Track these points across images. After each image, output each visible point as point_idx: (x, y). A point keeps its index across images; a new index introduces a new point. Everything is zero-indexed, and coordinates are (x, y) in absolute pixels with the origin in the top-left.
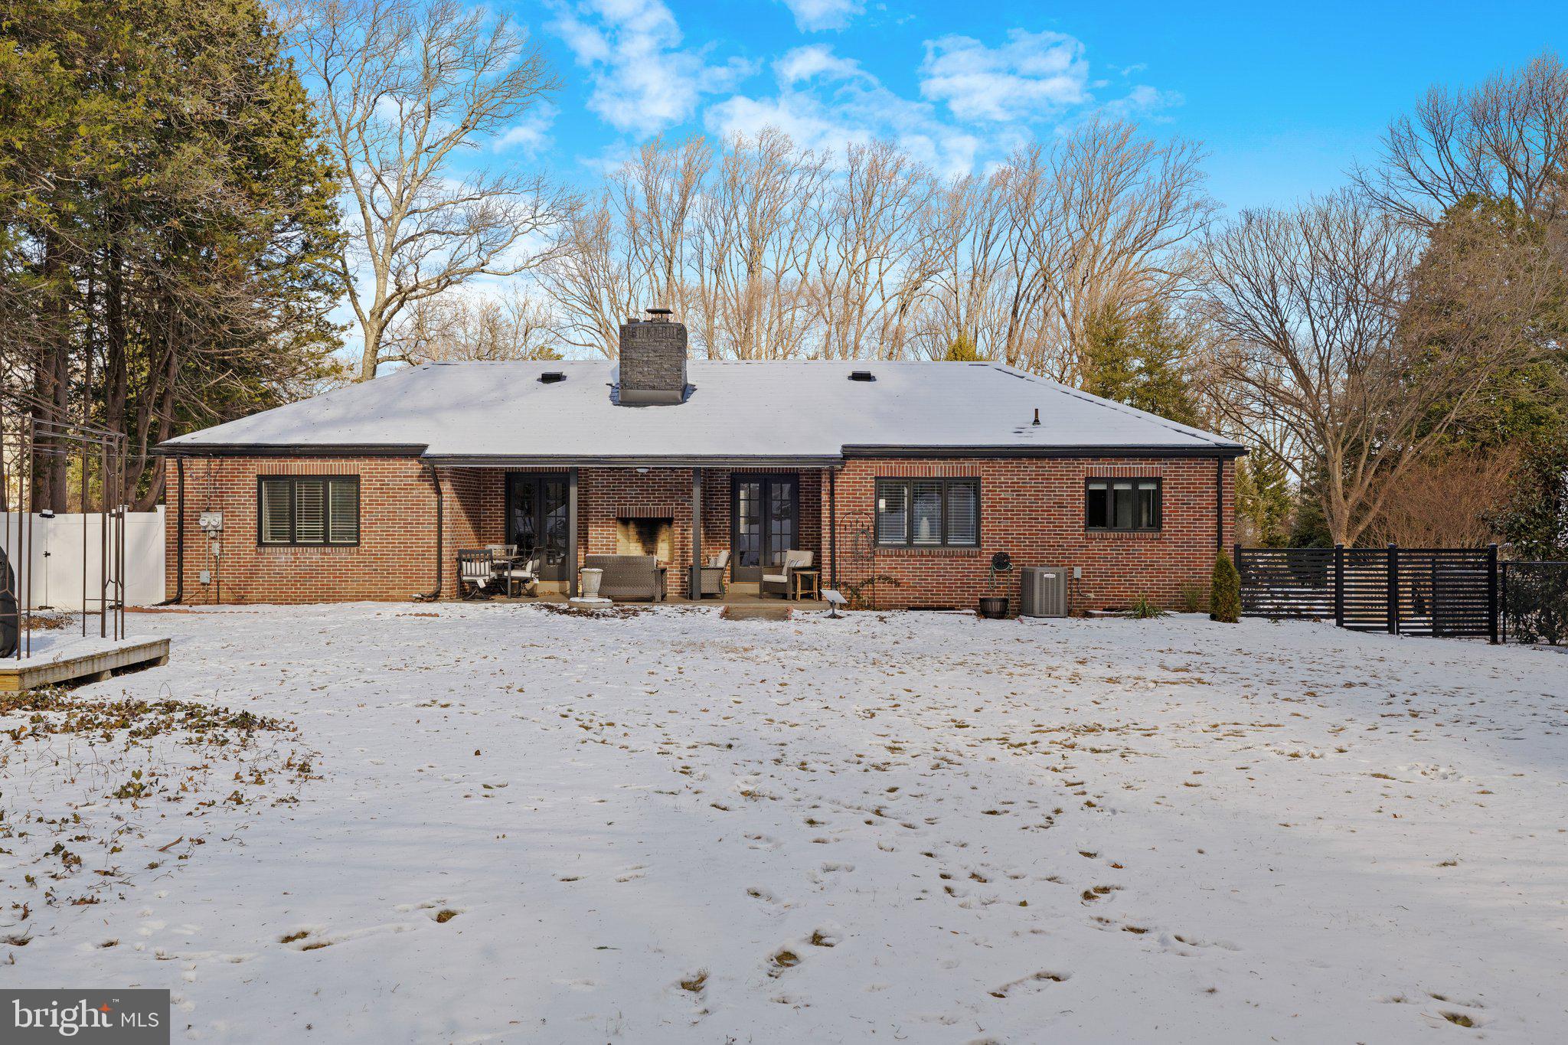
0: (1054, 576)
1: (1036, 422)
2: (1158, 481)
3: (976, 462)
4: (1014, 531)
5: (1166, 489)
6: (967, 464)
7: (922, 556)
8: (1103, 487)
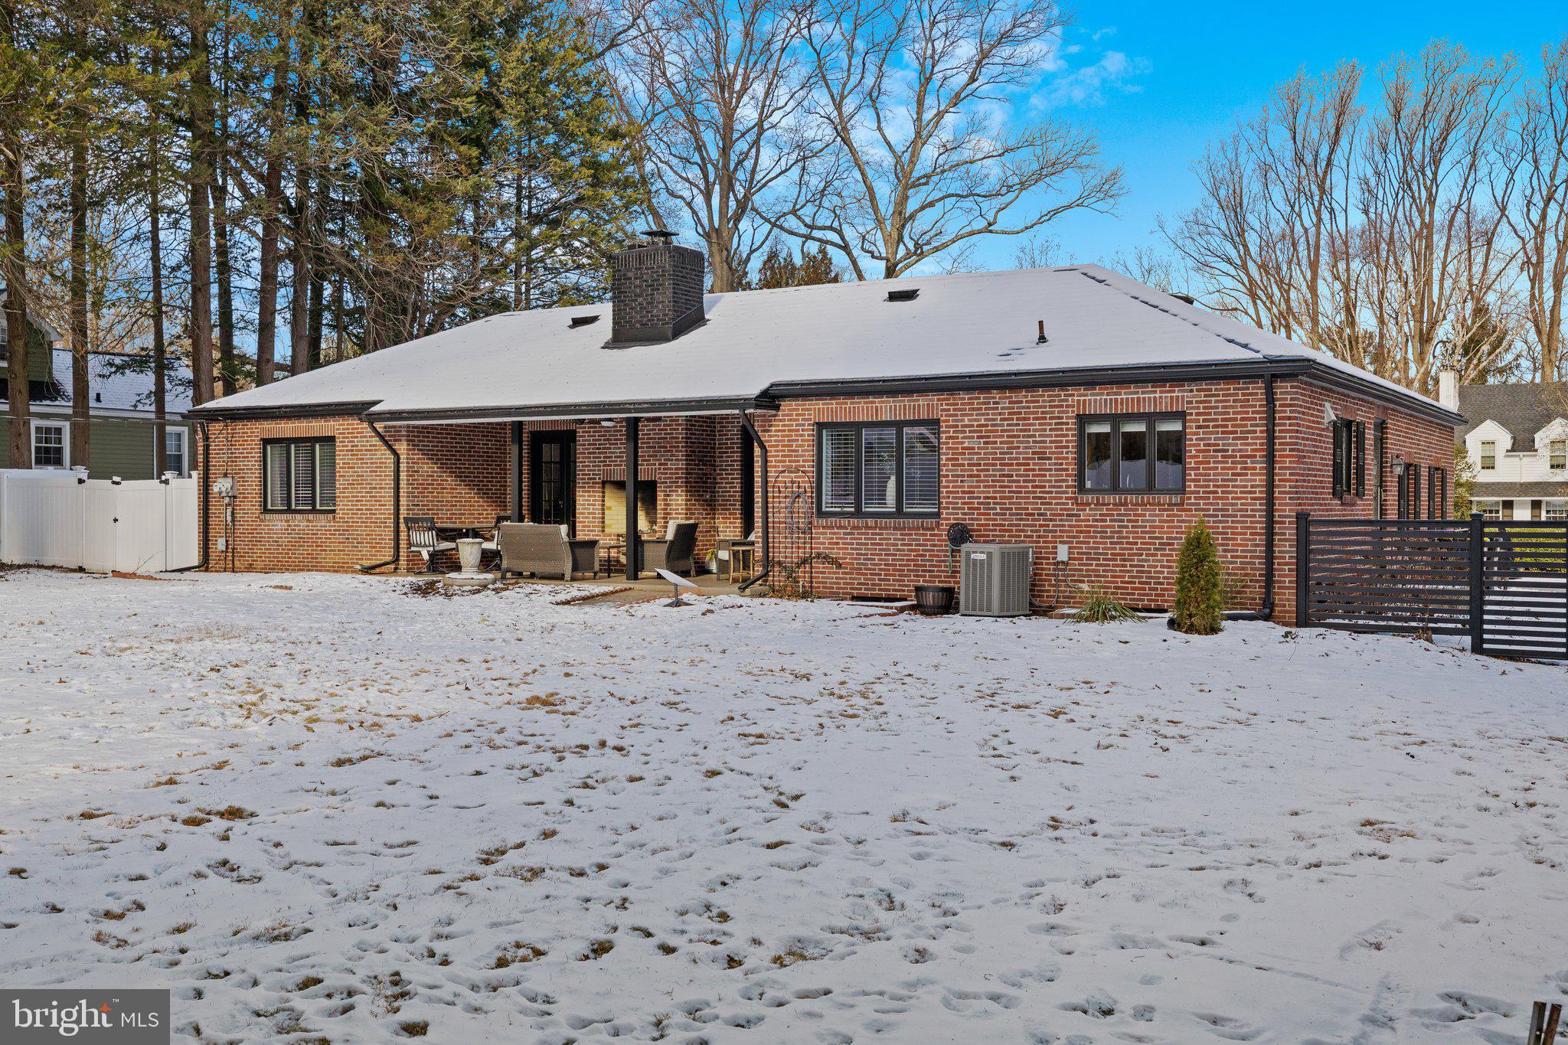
0: (983, 557)
1: (1042, 339)
2: (1181, 416)
3: (933, 399)
4: (981, 492)
5: (1192, 428)
6: (922, 401)
7: (867, 527)
8: (1105, 429)
